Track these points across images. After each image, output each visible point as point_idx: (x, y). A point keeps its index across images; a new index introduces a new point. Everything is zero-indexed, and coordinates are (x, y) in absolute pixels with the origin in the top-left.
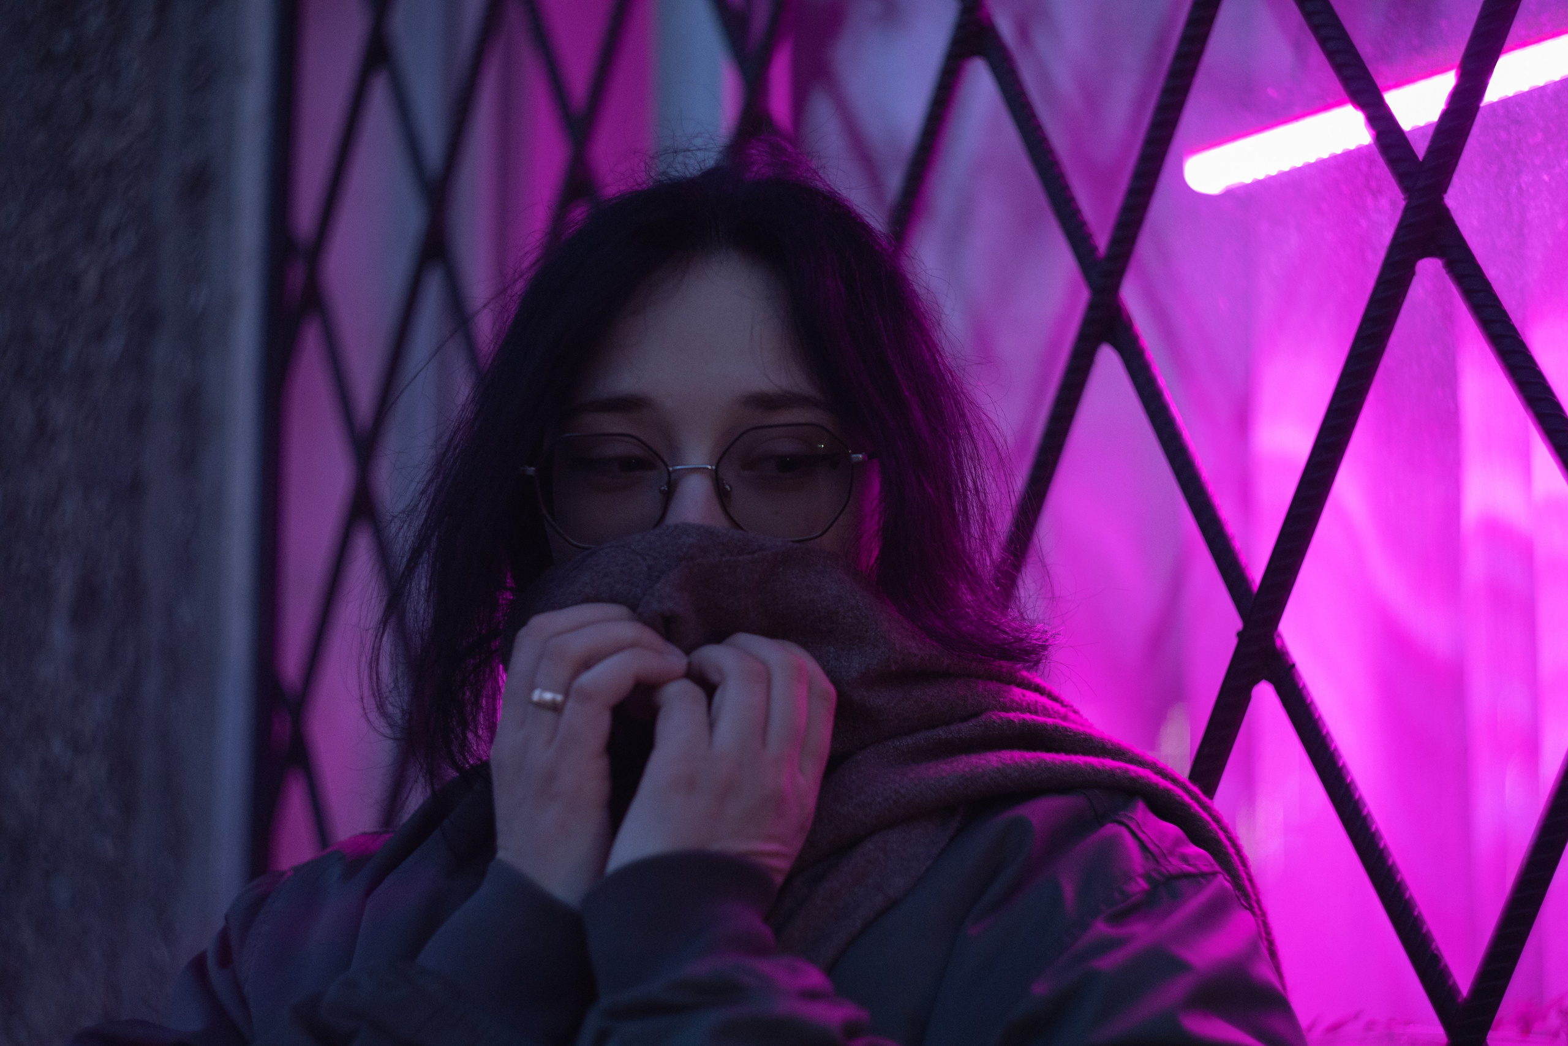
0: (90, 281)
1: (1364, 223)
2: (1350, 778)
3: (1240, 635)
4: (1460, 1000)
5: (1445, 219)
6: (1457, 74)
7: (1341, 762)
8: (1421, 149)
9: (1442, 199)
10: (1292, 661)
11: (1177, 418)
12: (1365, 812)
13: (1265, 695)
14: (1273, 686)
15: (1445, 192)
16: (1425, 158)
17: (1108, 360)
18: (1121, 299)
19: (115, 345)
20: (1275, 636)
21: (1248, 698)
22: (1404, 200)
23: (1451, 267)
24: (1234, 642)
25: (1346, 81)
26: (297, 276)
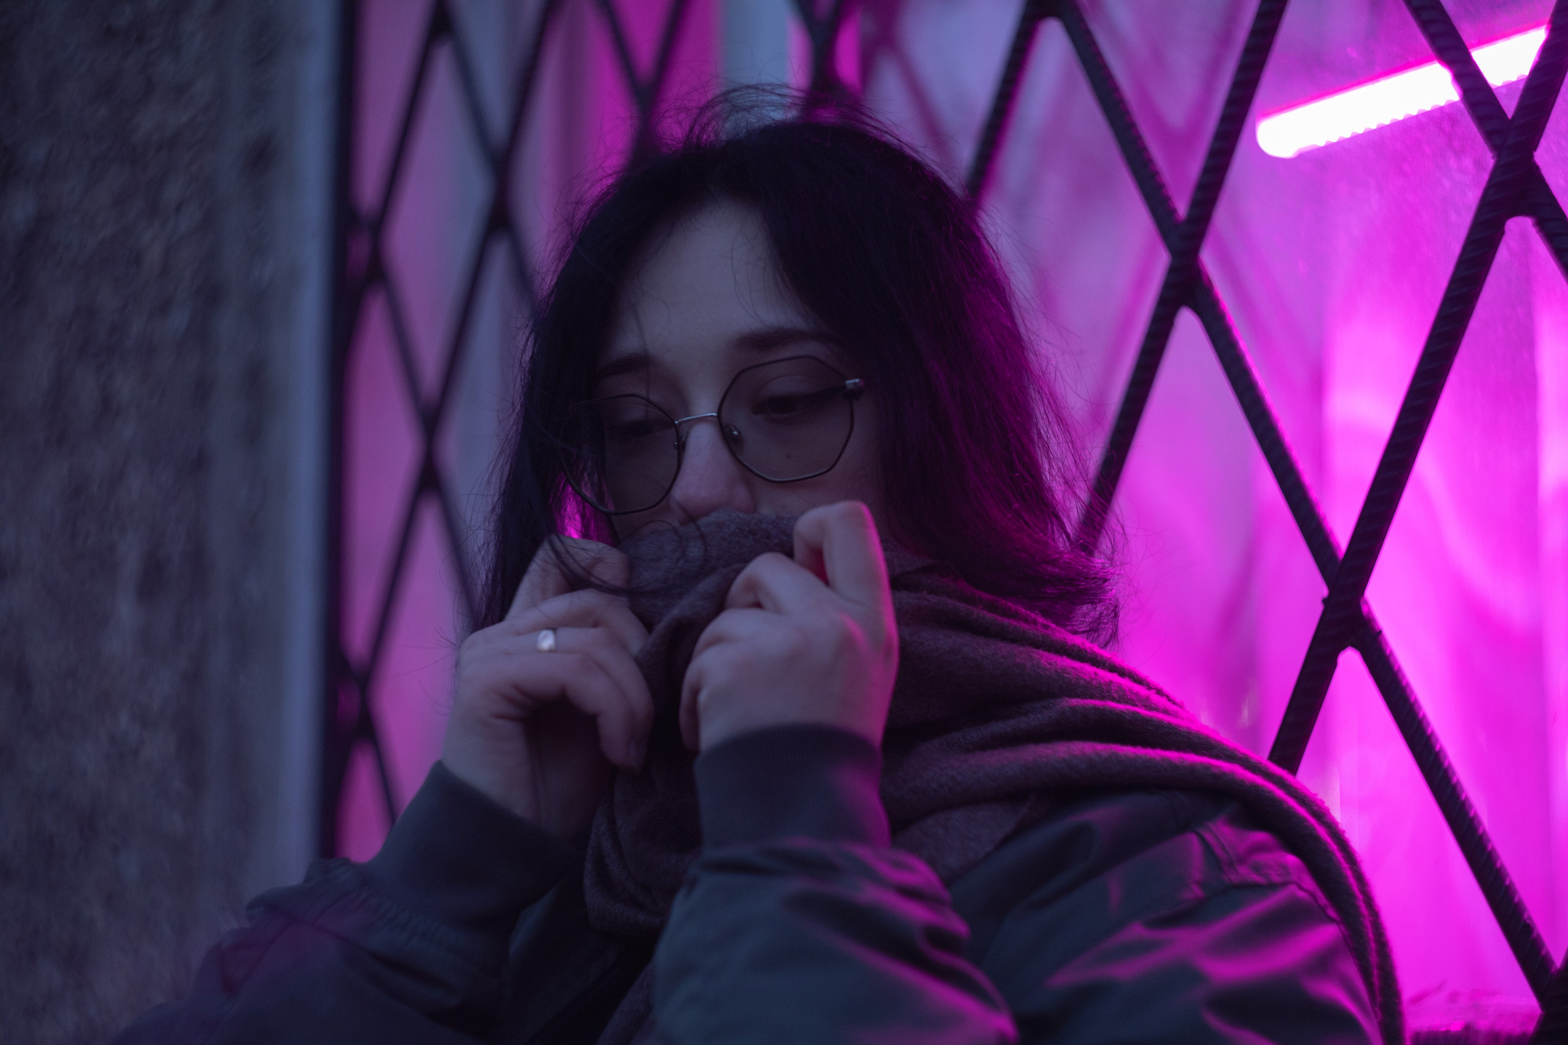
0: (154, 255)
1: (1447, 184)
2: (1438, 746)
3: (1325, 601)
4: (1553, 970)
5: (1534, 178)
6: (1547, 29)
7: (1430, 729)
8: (1510, 107)
9: (1532, 156)
10: (1379, 628)
11: (1259, 382)
12: (1454, 781)
13: (1350, 662)
14: (1359, 652)
15: (1535, 148)
16: (1514, 117)
17: (1187, 323)
18: (1201, 261)
19: (179, 320)
20: (1361, 602)
21: (1334, 665)
22: (1493, 158)
23: (1541, 225)
24: (1319, 608)
25: (1432, 38)
26: (360, 249)
